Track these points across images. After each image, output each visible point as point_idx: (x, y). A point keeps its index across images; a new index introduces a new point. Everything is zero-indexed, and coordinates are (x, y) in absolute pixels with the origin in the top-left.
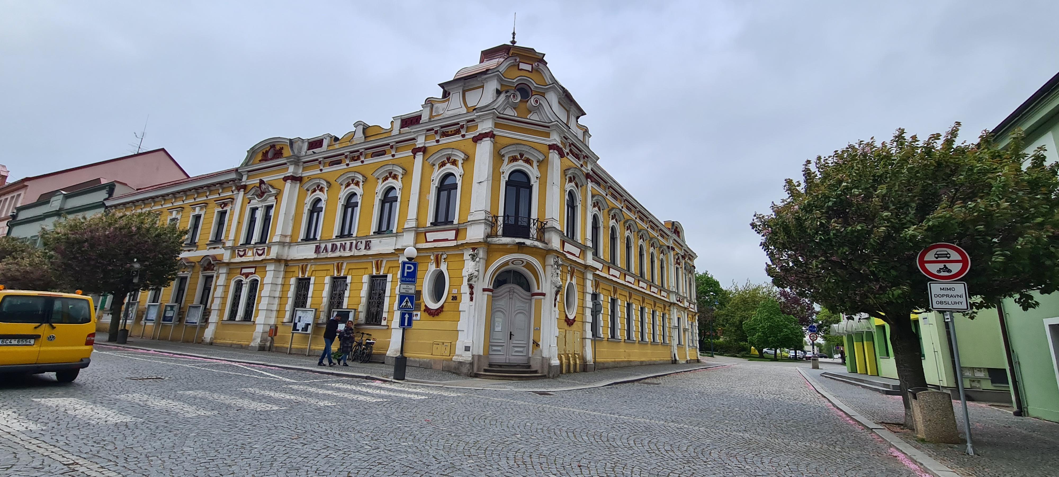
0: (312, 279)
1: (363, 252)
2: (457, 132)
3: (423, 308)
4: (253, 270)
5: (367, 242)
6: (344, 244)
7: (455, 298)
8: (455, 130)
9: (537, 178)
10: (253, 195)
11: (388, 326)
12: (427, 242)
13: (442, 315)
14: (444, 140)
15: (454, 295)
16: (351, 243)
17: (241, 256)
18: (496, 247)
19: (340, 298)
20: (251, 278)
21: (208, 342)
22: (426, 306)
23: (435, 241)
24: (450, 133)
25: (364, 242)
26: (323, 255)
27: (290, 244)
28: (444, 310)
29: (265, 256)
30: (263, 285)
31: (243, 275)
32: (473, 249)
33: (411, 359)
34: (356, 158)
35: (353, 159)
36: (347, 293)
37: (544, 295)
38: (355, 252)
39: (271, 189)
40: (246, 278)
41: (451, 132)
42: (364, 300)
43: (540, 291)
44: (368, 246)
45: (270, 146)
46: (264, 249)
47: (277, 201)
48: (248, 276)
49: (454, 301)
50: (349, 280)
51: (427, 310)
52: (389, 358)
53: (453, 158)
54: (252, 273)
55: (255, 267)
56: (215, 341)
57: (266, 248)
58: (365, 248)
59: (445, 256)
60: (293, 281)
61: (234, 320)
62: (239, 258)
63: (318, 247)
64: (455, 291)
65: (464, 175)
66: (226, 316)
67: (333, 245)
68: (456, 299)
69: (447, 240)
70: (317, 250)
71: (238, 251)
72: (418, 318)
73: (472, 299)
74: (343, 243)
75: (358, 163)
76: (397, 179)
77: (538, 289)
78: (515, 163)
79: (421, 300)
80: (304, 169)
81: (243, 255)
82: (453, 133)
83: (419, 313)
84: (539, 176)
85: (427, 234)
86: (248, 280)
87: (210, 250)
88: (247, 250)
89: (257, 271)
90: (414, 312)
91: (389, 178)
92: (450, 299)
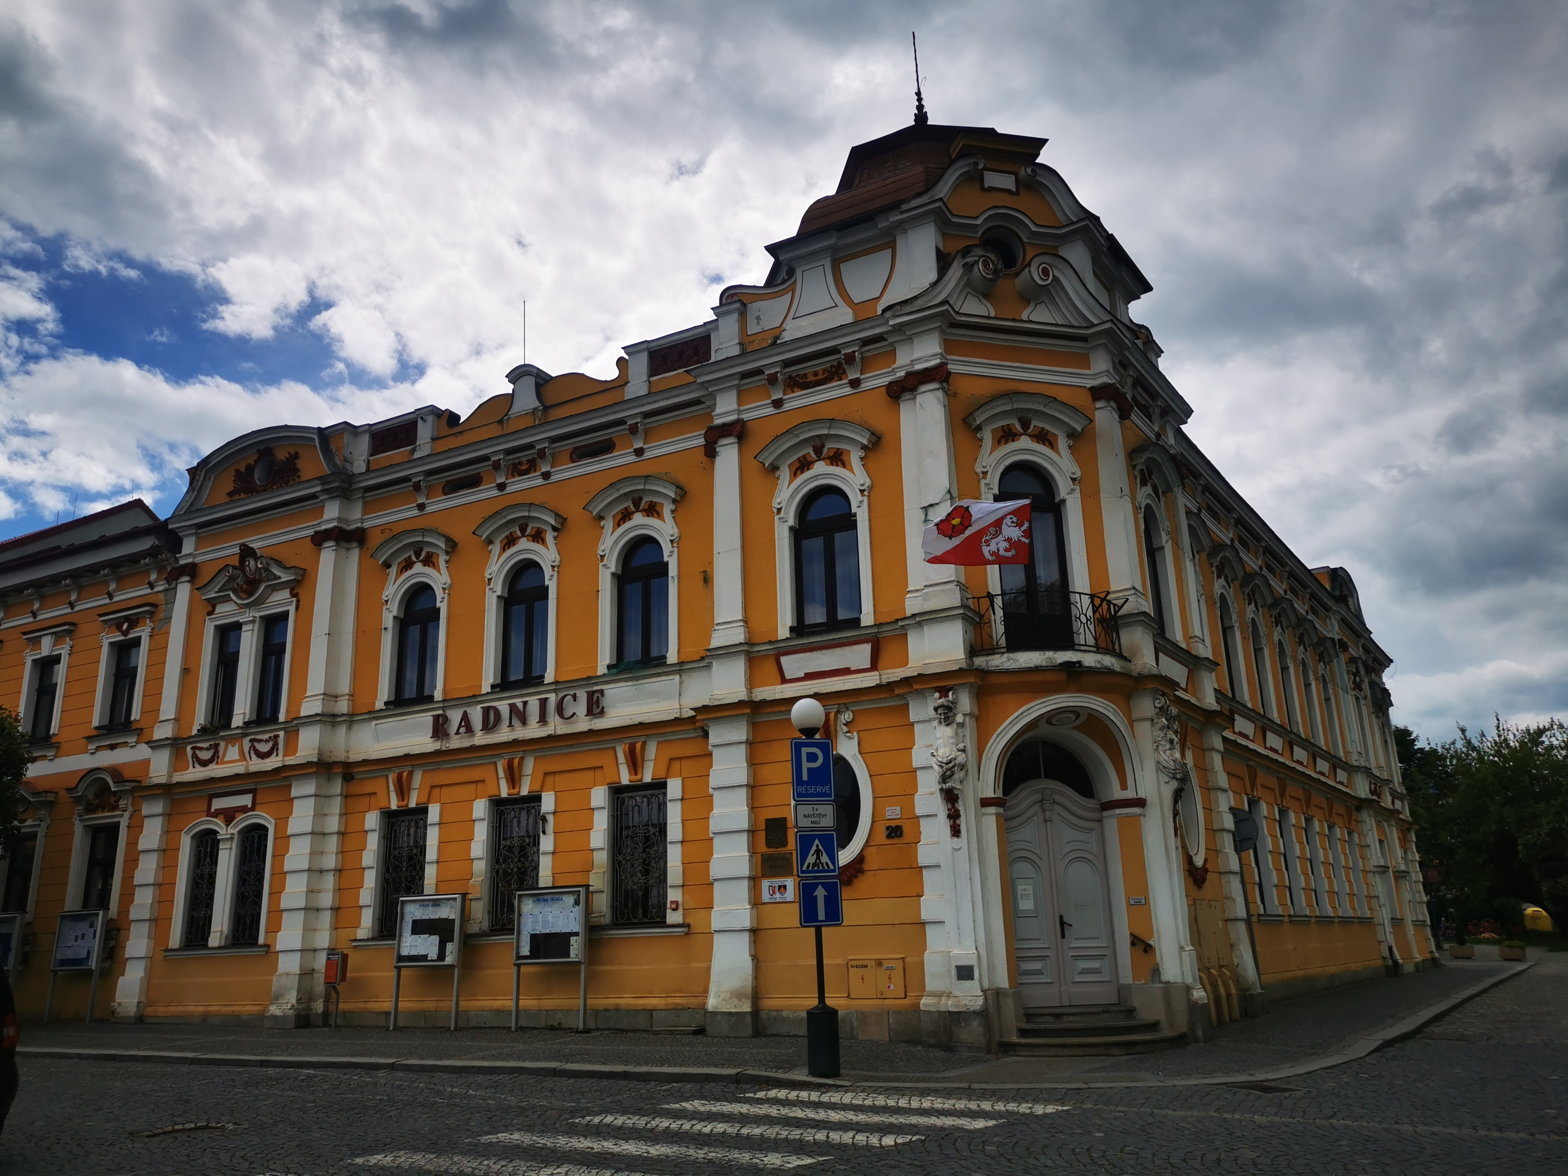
0: (434, 813)
1: (583, 724)
2: (835, 373)
4: (246, 800)
5: (591, 695)
6: (520, 706)
7: (895, 832)
8: (825, 370)
9: (1074, 480)
10: (220, 591)
11: (688, 926)
12: (784, 681)
13: (861, 883)
14: (798, 400)
15: (893, 824)
16: (543, 703)
17: (205, 764)
18: (1006, 679)
19: (525, 856)
20: (242, 822)
21: (132, 1014)
23: (809, 676)
24: (811, 378)
25: (582, 695)
26: (455, 743)
27: (351, 719)
28: (866, 867)
29: (280, 758)
30: (283, 839)
31: (217, 813)
32: (940, 692)
33: (785, 1014)
34: (524, 467)
35: (517, 470)
36: (547, 843)
37: (1140, 803)
38: (556, 726)
39: (277, 571)
40: (228, 821)
41: (816, 374)
42: (602, 858)
43: (1129, 794)
44: (595, 708)
45: (258, 451)
46: (277, 736)
47: (298, 602)
48: (233, 818)
49: (895, 841)
50: (548, 803)
52: (719, 1018)
53: (831, 445)
54: (244, 809)
55: (254, 792)
56: (150, 1011)
57: (281, 734)
58: (590, 712)
59: (847, 717)
60: (372, 820)
61: (205, 946)
62: (199, 768)
63: (441, 720)
64: (893, 812)
65: (871, 489)
66: (175, 938)
67: (486, 711)
68: (901, 835)
69: (846, 672)
70: (439, 729)
71: (193, 748)
72: (789, 895)
73: (956, 832)
74: (518, 702)
75: (533, 481)
76: (659, 515)
77: (1124, 787)
78: (1012, 446)
79: (791, 845)
80: (367, 508)
81: (211, 761)
82: (820, 377)
83: (789, 882)
84: (1078, 474)
85: (784, 660)
86: (234, 829)
87: (99, 753)
88: (222, 744)
89: (258, 801)
90: (765, 884)
91: (633, 513)
92: (881, 836)
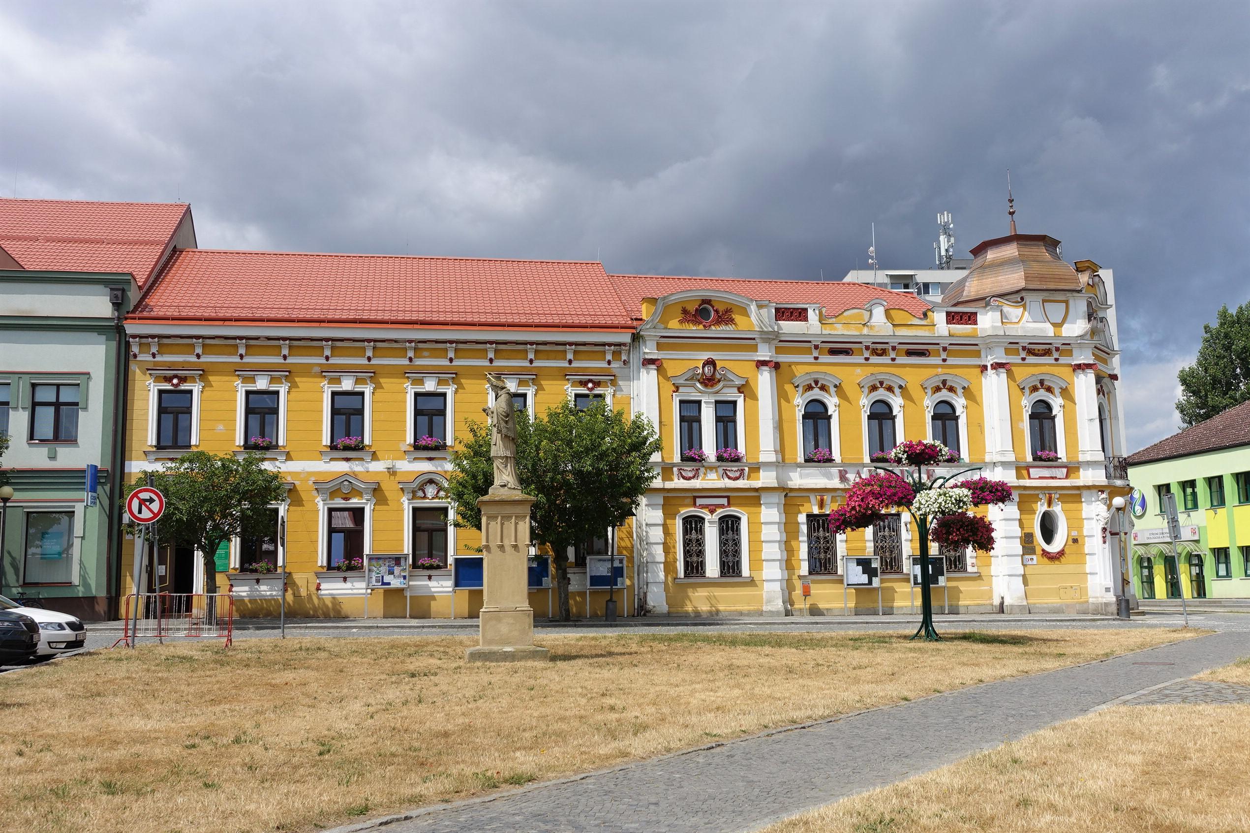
2: (1047, 354)
3: (1039, 551)
4: (724, 501)
7: (1075, 541)
8: (1043, 351)
10: (686, 380)
11: (980, 573)
12: (1029, 478)
13: (1063, 559)
14: (1032, 360)
15: (1075, 538)
17: (689, 479)
20: (720, 512)
22: (1043, 550)
23: (1040, 478)
24: (1036, 352)
27: (784, 465)
28: (1064, 553)
29: (746, 481)
30: (757, 523)
31: (703, 507)
32: (1096, 492)
33: (1037, 605)
34: (879, 352)
35: (875, 352)
36: (906, 536)
39: (729, 376)
40: (712, 512)
41: (1039, 350)
44: (931, 477)
45: (702, 301)
46: (743, 470)
47: (744, 396)
48: (715, 510)
49: (1077, 545)
50: (905, 518)
51: (1045, 553)
52: (1011, 607)
53: (1047, 384)
54: (723, 506)
55: (728, 497)
56: (673, 610)
57: (747, 469)
59: (1057, 496)
60: (802, 518)
61: (703, 576)
62: (684, 481)
63: (843, 473)
64: (1074, 534)
65: (1063, 407)
67: (870, 471)
68: (1078, 542)
69: (1055, 478)
70: (843, 477)
71: (679, 469)
72: (1035, 562)
73: (1105, 542)
75: (885, 360)
76: (955, 392)
79: (1035, 543)
80: (777, 351)
81: (694, 477)
82: (1040, 352)
83: (1034, 557)
85: (1031, 470)
86: (715, 517)
88: (702, 470)
89: (731, 502)
90: (1027, 557)
91: (941, 389)
92: (1070, 542)
